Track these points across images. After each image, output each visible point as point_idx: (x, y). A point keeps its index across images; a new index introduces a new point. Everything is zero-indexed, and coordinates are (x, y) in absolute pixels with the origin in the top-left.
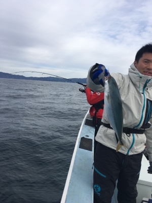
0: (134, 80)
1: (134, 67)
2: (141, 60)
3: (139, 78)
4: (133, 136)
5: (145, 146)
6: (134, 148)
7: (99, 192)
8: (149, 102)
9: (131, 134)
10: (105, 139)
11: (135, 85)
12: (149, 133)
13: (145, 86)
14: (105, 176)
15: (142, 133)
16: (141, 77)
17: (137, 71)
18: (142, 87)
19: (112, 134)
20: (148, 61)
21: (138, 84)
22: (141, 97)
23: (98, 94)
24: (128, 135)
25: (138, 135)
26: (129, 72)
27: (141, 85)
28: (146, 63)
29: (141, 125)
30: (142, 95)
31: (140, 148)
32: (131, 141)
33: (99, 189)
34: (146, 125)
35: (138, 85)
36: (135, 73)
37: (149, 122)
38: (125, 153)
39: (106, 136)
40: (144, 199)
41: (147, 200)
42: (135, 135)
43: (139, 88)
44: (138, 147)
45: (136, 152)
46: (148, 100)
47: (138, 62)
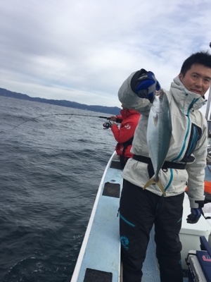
0: (177, 97)
1: (179, 81)
2: (189, 73)
3: (184, 95)
4: (171, 171)
5: (186, 186)
6: (171, 188)
7: (127, 246)
8: (194, 127)
9: (169, 170)
10: (135, 176)
11: (178, 104)
12: (192, 171)
13: (191, 107)
14: (134, 226)
15: (183, 169)
16: (187, 95)
17: (182, 86)
18: (186, 108)
19: (144, 169)
20: (197, 76)
21: (182, 103)
22: (184, 120)
23: (128, 127)
24: (165, 170)
25: (178, 170)
26: (172, 86)
27: (186, 105)
28: (194, 78)
29: (182, 156)
30: (187, 117)
31: (180, 188)
32: (169, 178)
33: (127, 242)
34: (188, 158)
35: (182, 105)
36: (179, 89)
37: (192, 155)
38: (160, 194)
39: (136, 171)
40: (191, 252)
41: (195, 252)
42: (174, 170)
43: (183, 108)
44: (177, 187)
45: (174, 193)
46: (193, 125)
47: (184, 76)
